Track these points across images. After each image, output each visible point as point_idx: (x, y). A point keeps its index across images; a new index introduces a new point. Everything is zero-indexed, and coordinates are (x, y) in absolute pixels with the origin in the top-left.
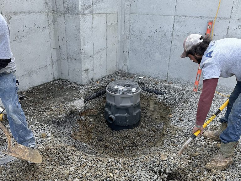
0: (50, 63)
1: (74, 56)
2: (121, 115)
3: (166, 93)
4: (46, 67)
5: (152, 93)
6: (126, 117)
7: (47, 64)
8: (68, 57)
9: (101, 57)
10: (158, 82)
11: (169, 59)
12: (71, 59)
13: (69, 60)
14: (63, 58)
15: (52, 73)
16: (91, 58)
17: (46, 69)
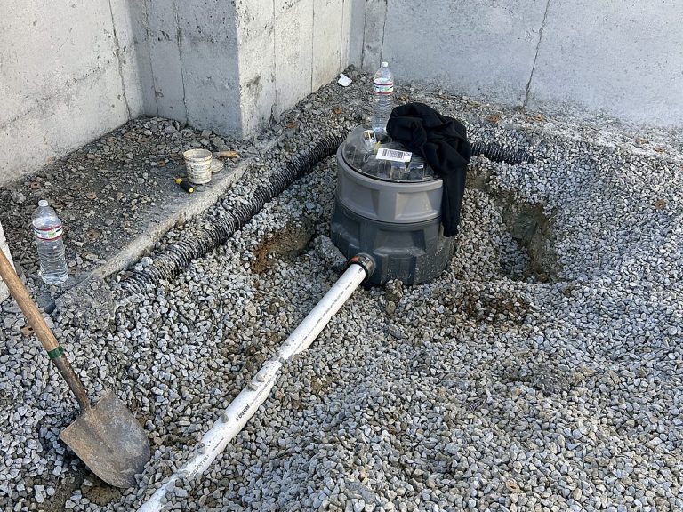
0: (109, 55)
1: (207, 29)
2: (397, 251)
3: (527, 155)
4: (96, 76)
5: (478, 156)
6: (414, 259)
7: (102, 59)
8: (179, 33)
9: (298, 26)
10: (498, 116)
11: (542, 29)
12: (194, 41)
13: (185, 41)
14: (161, 36)
15: (121, 94)
16: (266, 32)
17: (98, 79)
